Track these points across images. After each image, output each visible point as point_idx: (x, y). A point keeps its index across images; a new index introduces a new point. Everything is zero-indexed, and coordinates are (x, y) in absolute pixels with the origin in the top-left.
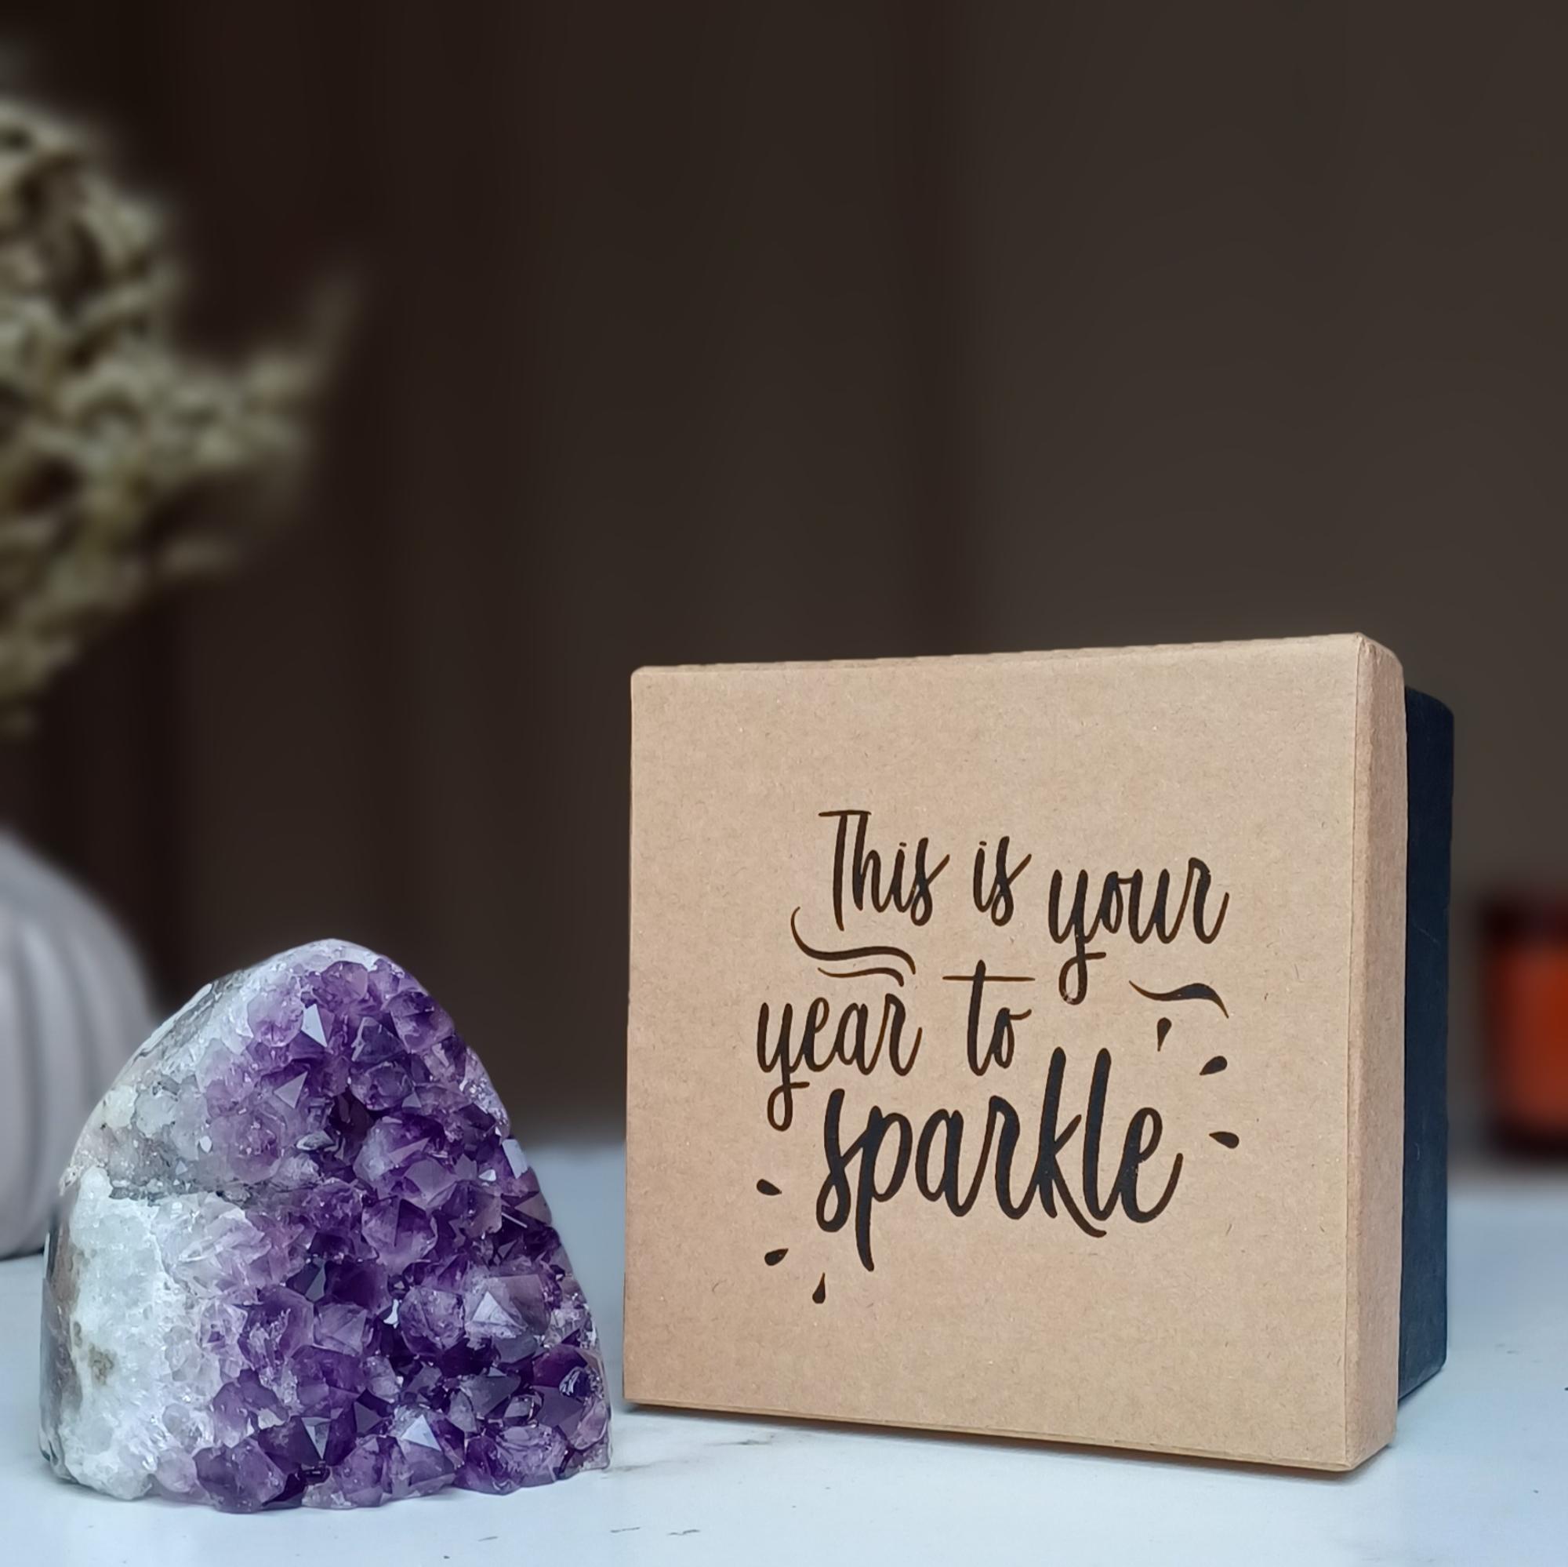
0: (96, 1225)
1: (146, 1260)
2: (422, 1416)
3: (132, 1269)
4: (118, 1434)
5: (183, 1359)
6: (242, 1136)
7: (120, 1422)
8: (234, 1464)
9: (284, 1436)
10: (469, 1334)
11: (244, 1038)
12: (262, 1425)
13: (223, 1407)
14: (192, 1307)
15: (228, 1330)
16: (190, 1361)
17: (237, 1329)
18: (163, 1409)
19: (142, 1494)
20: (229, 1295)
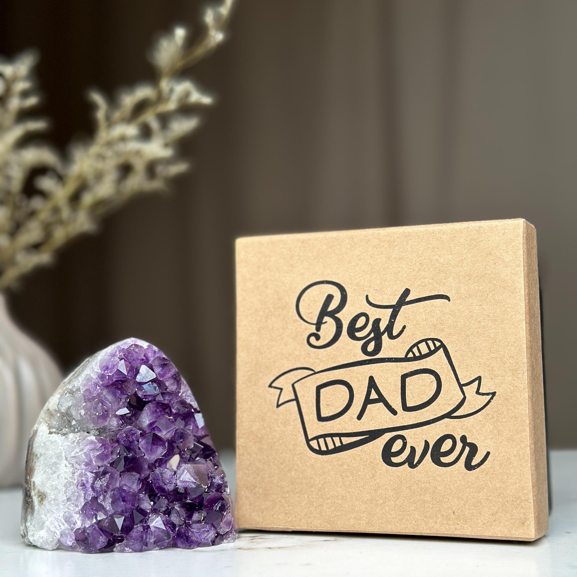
0: (42, 445)
1: (59, 457)
2: (159, 517)
3: (54, 460)
4: (47, 523)
5: (71, 493)
6: (95, 408)
7: (47, 518)
8: (88, 534)
9: (107, 523)
10: (179, 486)
11: (98, 373)
12: (99, 519)
13: (85, 511)
14: (74, 473)
15: (87, 481)
16: (73, 493)
17: (91, 481)
18: (63, 513)
19: (55, 548)
20: (88, 468)
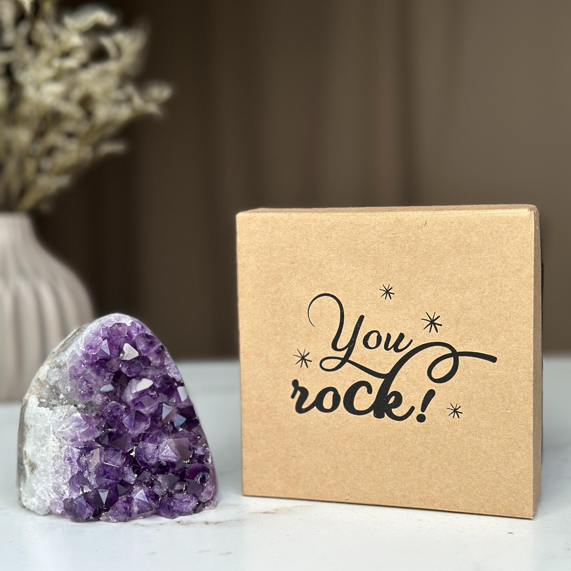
0: (32, 416)
1: (47, 430)
2: (142, 489)
3: (43, 433)
4: (38, 492)
5: (59, 466)
6: (80, 386)
7: (38, 487)
8: (76, 505)
9: (92, 495)
10: (161, 459)
11: (83, 351)
12: (85, 491)
13: (72, 484)
14: (62, 448)
15: (74, 457)
16: (61, 466)
17: (76, 456)
18: (52, 484)
19: (47, 513)
20: (74, 443)
